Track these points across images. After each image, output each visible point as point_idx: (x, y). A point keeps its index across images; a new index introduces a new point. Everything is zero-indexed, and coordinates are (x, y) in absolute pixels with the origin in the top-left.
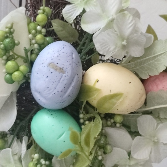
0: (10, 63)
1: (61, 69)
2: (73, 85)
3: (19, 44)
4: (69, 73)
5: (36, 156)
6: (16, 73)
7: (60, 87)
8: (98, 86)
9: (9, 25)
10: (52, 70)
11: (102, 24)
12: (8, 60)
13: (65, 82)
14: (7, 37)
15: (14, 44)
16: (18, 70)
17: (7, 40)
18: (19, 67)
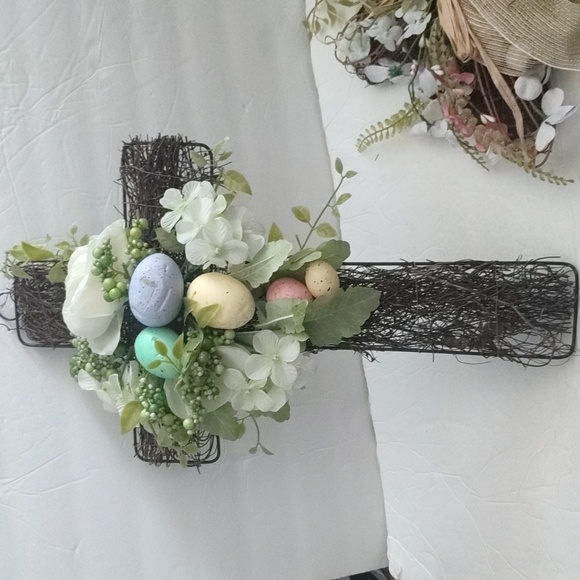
0: (107, 281)
1: (153, 283)
2: (167, 298)
3: (116, 259)
4: (161, 286)
6: (113, 290)
7: (152, 302)
9: (105, 241)
10: (144, 285)
11: (193, 234)
12: (105, 277)
13: (158, 295)
14: (103, 254)
15: (110, 261)
16: (115, 287)
17: (103, 257)
18: (116, 283)
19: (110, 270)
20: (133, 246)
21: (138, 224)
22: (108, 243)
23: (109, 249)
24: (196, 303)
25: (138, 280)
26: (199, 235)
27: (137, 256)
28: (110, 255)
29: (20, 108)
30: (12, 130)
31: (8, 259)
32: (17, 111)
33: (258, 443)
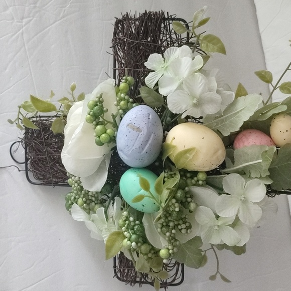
0: (99, 127)
1: (138, 128)
2: (150, 142)
3: (107, 111)
4: (145, 131)
5: (125, 213)
6: (103, 135)
7: (137, 144)
8: (174, 143)
9: (99, 95)
10: (130, 130)
11: (174, 86)
12: (97, 124)
13: (142, 139)
14: (96, 105)
15: (102, 111)
16: (105, 133)
17: (96, 108)
18: (106, 130)
19: (101, 120)
20: (121, 99)
21: (126, 80)
22: (101, 96)
23: (101, 102)
24: (174, 147)
25: (125, 126)
26: (180, 87)
27: (125, 107)
28: (102, 106)
29: (38, 5)
30: (30, 20)
31: (20, 112)
32: (35, 7)
33: (218, 271)
